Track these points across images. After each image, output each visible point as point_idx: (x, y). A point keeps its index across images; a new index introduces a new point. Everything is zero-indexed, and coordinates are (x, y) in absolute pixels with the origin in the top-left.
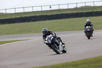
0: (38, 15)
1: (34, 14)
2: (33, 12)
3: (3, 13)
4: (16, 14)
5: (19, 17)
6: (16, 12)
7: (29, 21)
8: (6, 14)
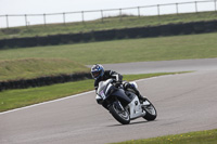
0: (206, 19)
1: (200, 17)
2: (197, 13)
3: (132, 16)
4: (159, 17)
5: (166, 23)
6: (161, 13)
7: (187, 33)
8: (140, 18)
